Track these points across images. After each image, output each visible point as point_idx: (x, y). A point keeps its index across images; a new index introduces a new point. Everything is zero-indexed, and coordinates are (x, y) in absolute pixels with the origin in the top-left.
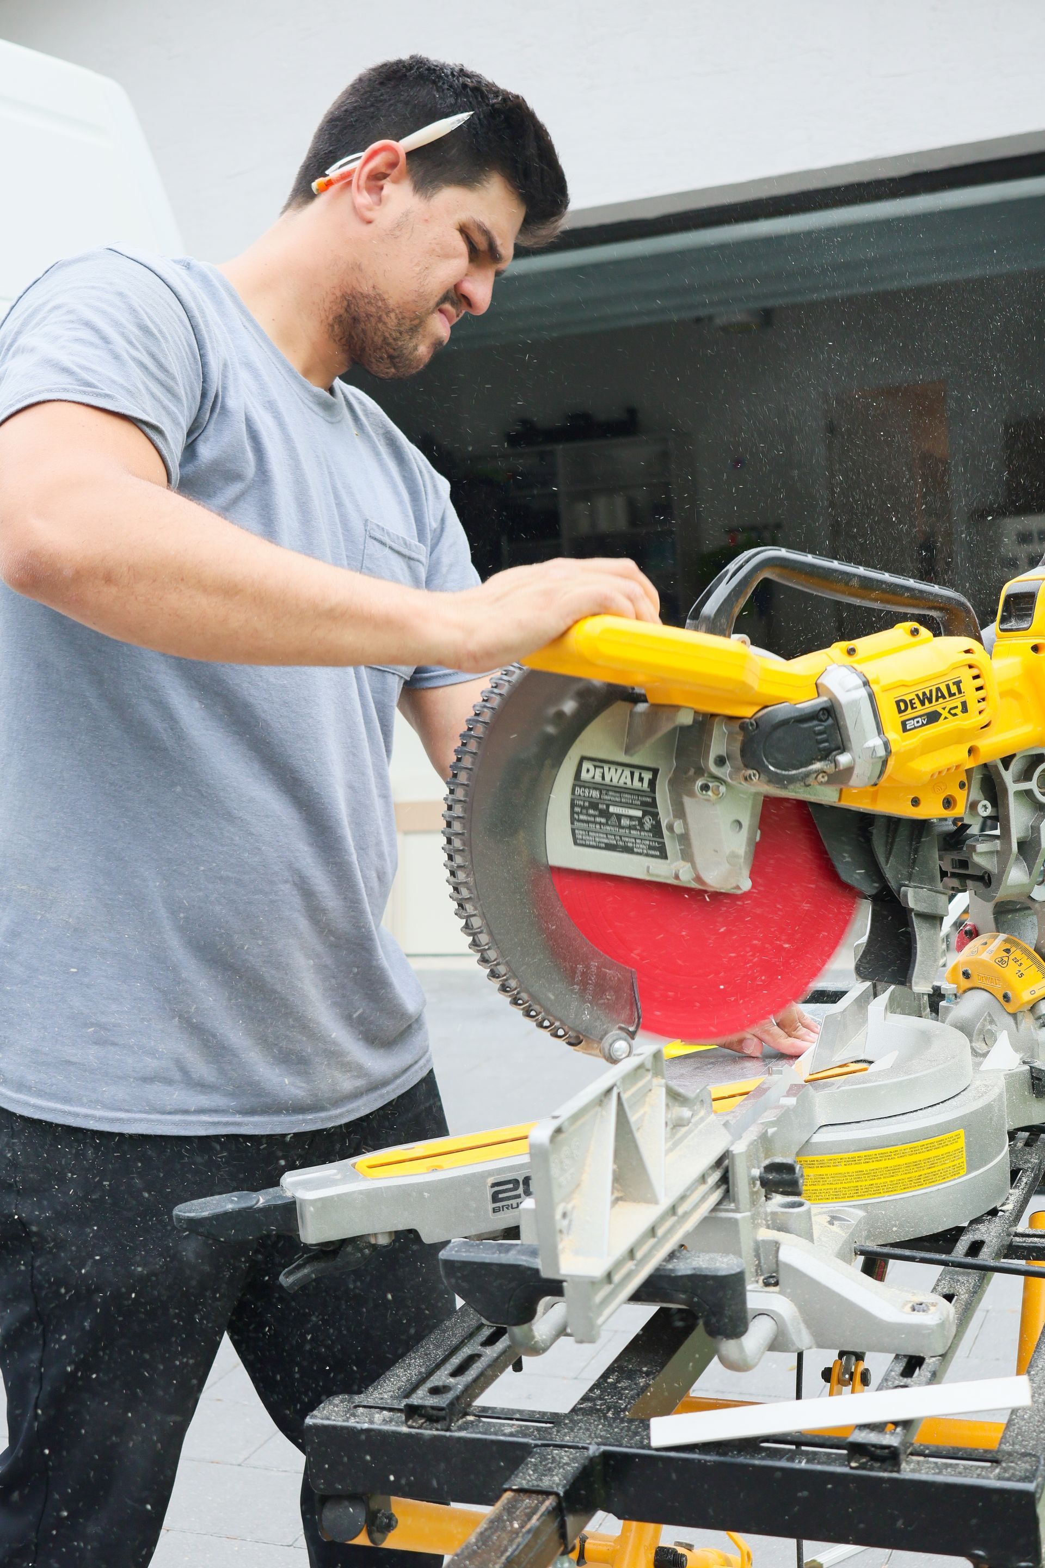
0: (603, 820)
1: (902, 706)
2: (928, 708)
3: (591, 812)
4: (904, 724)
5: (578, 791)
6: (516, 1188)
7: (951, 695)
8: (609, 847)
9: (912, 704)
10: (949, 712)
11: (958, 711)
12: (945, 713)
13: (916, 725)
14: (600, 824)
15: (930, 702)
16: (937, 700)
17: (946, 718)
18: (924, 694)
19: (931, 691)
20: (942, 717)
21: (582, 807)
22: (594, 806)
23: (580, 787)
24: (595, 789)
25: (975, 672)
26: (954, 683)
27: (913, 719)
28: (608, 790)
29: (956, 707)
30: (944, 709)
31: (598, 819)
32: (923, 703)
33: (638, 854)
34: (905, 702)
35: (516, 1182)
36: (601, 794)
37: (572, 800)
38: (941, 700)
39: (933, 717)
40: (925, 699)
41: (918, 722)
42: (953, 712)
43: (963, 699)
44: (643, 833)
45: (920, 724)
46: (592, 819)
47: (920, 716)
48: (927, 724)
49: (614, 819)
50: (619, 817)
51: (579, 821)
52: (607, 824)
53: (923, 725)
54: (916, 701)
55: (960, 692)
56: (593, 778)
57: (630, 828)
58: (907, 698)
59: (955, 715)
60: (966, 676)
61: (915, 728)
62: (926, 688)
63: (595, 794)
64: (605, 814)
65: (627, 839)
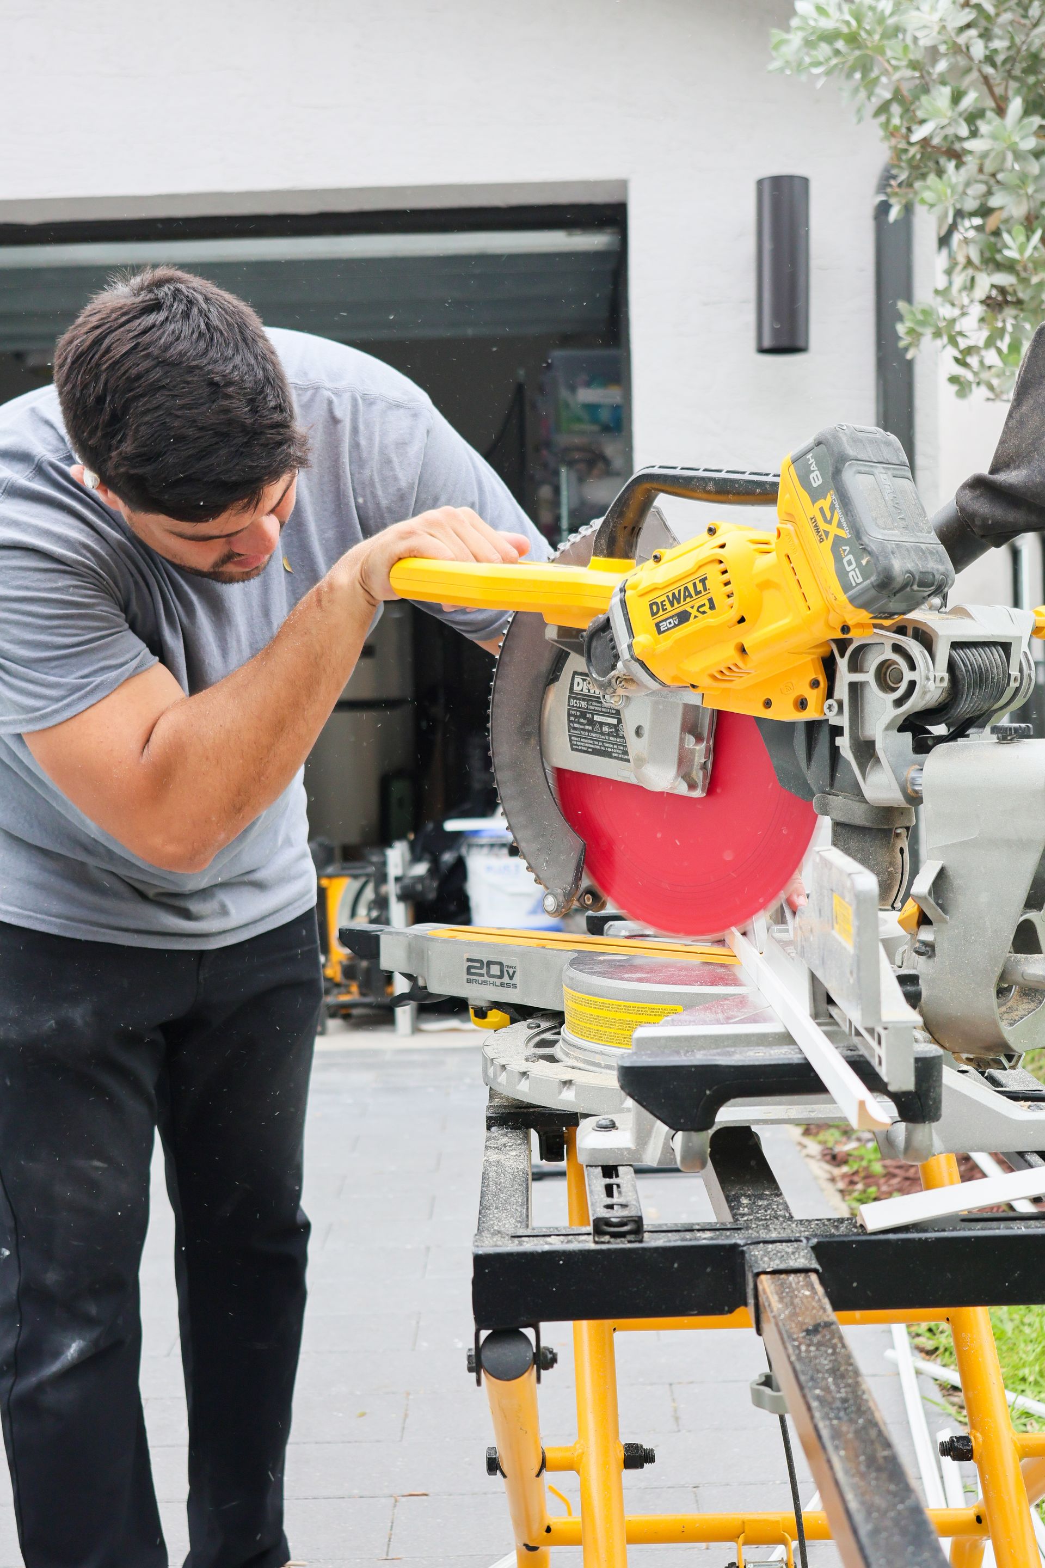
0: (590, 728)
1: (655, 607)
2: (678, 608)
3: (581, 720)
4: (657, 626)
5: (573, 702)
6: (481, 968)
7: (698, 593)
8: (596, 752)
9: (663, 606)
10: (698, 610)
11: (706, 608)
12: (694, 612)
13: (669, 626)
14: (588, 731)
15: (679, 602)
16: (685, 600)
17: (696, 617)
18: (674, 594)
19: (680, 591)
20: (692, 616)
21: (575, 716)
22: (583, 715)
23: (575, 698)
24: (584, 700)
25: (722, 567)
26: (700, 581)
27: (665, 620)
28: (592, 701)
29: (704, 605)
30: (692, 607)
31: (587, 727)
32: (672, 605)
33: (616, 758)
34: (656, 603)
35: (481, 962)
36: (587, 704)
37: (569, 710)
38: (688, 600)
39: (684, 617)
40: (674, 599)
41: (670, 623)
42: (701, 610)
43: (708, 596)
44: (618, 740)
45: (673, 625)
46: (582, 727)
47: (671, 617)
48: (679, 624)
49: (597, 726)
50: (601, 724)
51: (575, 729)
52: (592, 731)
53: (675, 626)
54: (667, 603)
55: (705, 589)
56: (582, 690)
57: (609, 734)
58: (659, 601)
59: (704, 612)
60: (713, 573)
61: (669, 629)
62: (675, 589)
63: (584, 704)
64: (591, 722)
65: (607, 745)
